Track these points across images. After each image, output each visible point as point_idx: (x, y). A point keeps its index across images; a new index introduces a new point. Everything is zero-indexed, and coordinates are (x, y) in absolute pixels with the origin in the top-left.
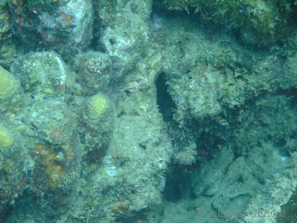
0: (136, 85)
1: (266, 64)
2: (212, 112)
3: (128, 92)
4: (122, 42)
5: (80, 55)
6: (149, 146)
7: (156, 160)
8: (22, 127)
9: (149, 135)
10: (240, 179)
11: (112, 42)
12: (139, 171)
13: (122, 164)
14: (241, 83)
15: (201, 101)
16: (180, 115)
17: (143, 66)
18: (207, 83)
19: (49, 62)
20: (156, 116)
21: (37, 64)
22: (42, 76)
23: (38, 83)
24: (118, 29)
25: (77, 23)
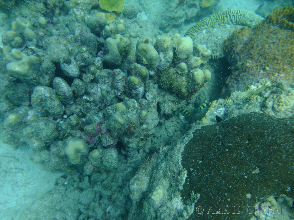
0: (152, 105)
1: (183, 102)
2: (170, 113)
3: (150, 107)
4: (151, 96)
5: (140, 100)
6: (154, 120)
7: (155, 123)
8: (126, 118)
9: (154, 117)
10: (173, 122)
11: (148, 96)
12: (151, 126)
13: (147, 124)
14: (177, 106)
15: (167, 110)
16: (162, 112)
17: (154, 101)
18: (169, 105)
19: (133, 102)
20: (156, 113)
21: (130, 102)
22: (131, 105)
23: (130, 107)
24: (150, 93)
25: (141, 93)
